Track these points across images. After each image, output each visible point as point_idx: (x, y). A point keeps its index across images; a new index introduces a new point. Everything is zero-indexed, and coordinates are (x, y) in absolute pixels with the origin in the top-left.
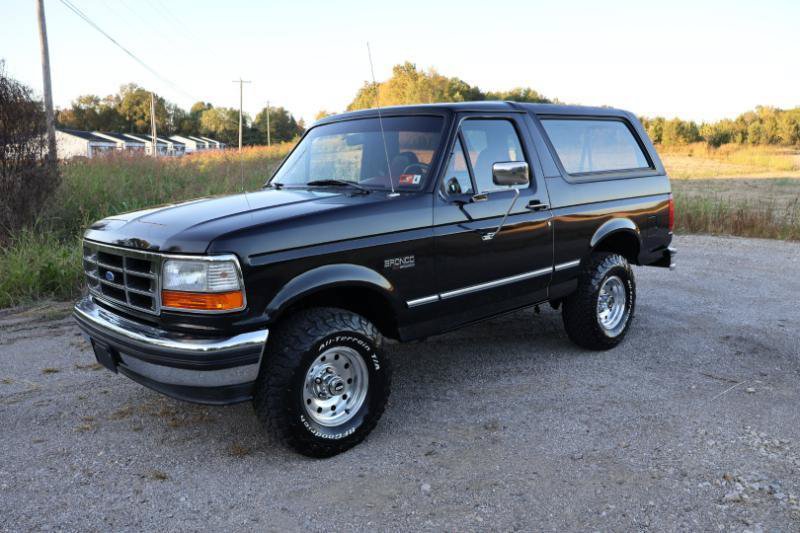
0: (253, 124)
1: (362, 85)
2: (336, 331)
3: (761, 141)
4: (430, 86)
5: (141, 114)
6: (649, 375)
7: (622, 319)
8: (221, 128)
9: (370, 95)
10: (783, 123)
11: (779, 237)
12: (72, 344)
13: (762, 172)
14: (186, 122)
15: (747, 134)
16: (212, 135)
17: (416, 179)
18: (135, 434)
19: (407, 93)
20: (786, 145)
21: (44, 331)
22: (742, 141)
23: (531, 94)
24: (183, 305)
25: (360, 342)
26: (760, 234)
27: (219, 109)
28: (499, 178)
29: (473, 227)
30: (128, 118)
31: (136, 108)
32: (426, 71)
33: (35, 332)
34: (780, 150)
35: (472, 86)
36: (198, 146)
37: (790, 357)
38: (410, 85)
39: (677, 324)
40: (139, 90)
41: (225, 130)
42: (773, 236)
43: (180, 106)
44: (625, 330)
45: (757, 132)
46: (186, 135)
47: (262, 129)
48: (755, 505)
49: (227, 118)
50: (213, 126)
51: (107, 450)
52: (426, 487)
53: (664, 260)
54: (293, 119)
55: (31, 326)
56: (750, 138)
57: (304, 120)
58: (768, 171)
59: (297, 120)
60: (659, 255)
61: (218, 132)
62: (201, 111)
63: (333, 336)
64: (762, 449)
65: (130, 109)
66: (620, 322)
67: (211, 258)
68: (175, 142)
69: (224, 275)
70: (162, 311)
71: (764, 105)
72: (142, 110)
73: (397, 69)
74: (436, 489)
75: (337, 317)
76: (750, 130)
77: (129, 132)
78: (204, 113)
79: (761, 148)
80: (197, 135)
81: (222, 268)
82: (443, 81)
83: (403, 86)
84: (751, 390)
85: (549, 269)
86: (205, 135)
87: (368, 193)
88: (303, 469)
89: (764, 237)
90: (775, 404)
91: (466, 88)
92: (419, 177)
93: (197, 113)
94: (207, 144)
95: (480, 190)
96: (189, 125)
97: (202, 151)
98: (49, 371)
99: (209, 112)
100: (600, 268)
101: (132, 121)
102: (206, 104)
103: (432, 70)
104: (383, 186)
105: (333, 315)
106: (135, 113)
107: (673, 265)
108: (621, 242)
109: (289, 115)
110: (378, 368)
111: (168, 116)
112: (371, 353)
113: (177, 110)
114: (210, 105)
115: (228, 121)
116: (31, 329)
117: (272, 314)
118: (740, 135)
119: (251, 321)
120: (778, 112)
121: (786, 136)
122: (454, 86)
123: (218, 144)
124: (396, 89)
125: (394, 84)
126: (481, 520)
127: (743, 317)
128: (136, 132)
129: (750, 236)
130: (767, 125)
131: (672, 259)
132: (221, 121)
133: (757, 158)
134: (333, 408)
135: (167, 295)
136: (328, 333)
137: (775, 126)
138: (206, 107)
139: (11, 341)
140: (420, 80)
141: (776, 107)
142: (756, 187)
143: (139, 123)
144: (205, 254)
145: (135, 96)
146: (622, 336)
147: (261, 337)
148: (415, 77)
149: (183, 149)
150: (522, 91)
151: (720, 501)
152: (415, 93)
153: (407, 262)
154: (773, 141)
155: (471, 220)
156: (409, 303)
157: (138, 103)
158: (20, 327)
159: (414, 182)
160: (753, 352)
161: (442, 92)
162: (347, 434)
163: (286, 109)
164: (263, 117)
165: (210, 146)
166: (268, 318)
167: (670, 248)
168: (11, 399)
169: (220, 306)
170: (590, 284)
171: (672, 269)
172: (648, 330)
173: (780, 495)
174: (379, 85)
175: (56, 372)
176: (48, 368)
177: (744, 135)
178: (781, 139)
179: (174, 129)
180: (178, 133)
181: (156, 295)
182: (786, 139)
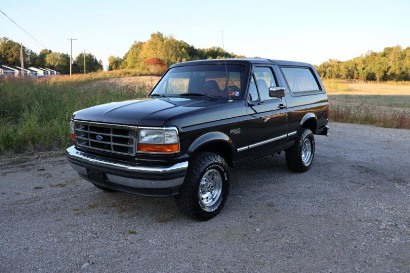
0: (74, 62)
1: (133, 43)
2: (212, 162)
3: (333, 76)
4: (170, 44)
5: (11, 54)
6: (327, 182)
7: (310, 159)
8: (57, 63)
9: (138, 48)
10: (342, 68)
11: (355, 122)
12: (40, 175)
13: (334, 92)
14: (37, 60)
15: (326, 73)
16: (52, 67)
17: (237, 94)
18: (104, 215)
19: (158, 48)
20: (344, 79)
21: (19, 169)
22: (324, 76)
23: (220, 50)
24: (148, 151)
25: (220, 167)
26: (346, 121)
27: (56, 53)
28: (272, 94)
29: (258, 116)
30: (3, 56)
31: (8, 51)
32: (168, 37)
33: (14, 169)
34: (341, 81)
35: (190, 45)
36: (44, 73)
37: (383, 174)
38: (160, 44)
39: (329, 161)
40: (10, 41)
41: (59, 65)
42: (352, 122)
43: (34, 51)
44: (311, 163)
45: (331, 72)
46: (37, 67)
47: (79, 64)
48: (392, 230)
49: (60, 58)
50: (53, 63)
51: (96, 222)
52: (258, 230)
53: (324, 132)
54: (96, 60)
55: (9, 167)
56: (328, 75)
57: (102, 60)
58: (338, 91)
59: (98, 60)
60: (322, 129)
61: (55, 65)
62: (46, 54)
63: (211, 164)
64: (386, 210)
65: (4, 51)
66: (309, 160)
67: (164, 129)
68: (31, 70)
69: (171, 136)
70: (136, 153)
71: (332, 59)
72: (12, 52)
73: (153, 35)
74: (262, 230)
75: (212, 156)
76: (327, 71)
77: (4, 64)
78: (47, 55)
79: (333, 80)
80: (44, 67)
81: (171, 133)
82: (177, 42)
83: (156, 44)
84: (372, 187)
85: (286, 135)
86: (48, 67)
87: (216, 100)
88: (198, 225)
89: (348, 122)
90: (383, 192)
91: (187, 46)
92: (238, 93)
93: (44, 55)
94: (49, 72)
95: (262, 99)
96: (39, 61)
97: (53, 75)
98: (37, 188)
99: (50, 55)
100: (303, 135)
101: (5, 59)
102: (48, 50)
103: (171, 37)
104: (221, 97)
105: (211, 155)
106: (8, 54)
107: (328, 134)
108: (311, 124)
109: (94, 58)
110: (226, 179)
111: (27, 56)
112: (224, 172)
113: (32, 53)
114: (50, 52)
115: (61, 60)
116: (10, 168)
117: (190, 154)
118: (323, 73)
119: (181, 157)
120: (339, 62)
121: (344, 75)
122: (182, 45)
123: (55, 72)
124: (152, 45)
125: (151, 43)
126: (288, 241)
127: (355, 157)
128: (8, 64)
129: (342, 122)
130: (335, 69)
131: (328, 131)
132: (57, 60)
133: (332, 84)
134: (207, 198)
135: (140, 146)
136: (210, 163)
137: (339, 70)
138: (48, 52)
139: (4, 174)
140: (165, 41)
141: (338, 60)
142: (335, 99)
143: (10, 59)
144: (163, 127)
145: (6, 45)
146: (310, 165)
147: (185, 165)
148: (162, 40)
149: (36, 74)
150: (216, 49)
151: (378, 230)
152: (162, 48)
153: (238, 131)
154: (338, 76)
155: (257, 113)
156: (238, 150)
157: (9, 48)
158: (3, 167)
159: (236, 95)
160: (367, 172)
161: (176, 48)
162: (214, 210)
163: (92, 54)
164: (81, 58)
165: (51, 73)
166: (188, 156)
167: (327, 127)
168: (26, 202)
169: (168, 151)
170: (299, 142)
171: (328, 136)
172: (318, 164)
173: (400, 226)
174: (142, 43)
175: (41, 188)
176: (36, 186)
177: (325, 73)
178: (341, 76)
179: (30, 63)
180: (32, 65)
181: (134, 146)
182: (344, 76)
